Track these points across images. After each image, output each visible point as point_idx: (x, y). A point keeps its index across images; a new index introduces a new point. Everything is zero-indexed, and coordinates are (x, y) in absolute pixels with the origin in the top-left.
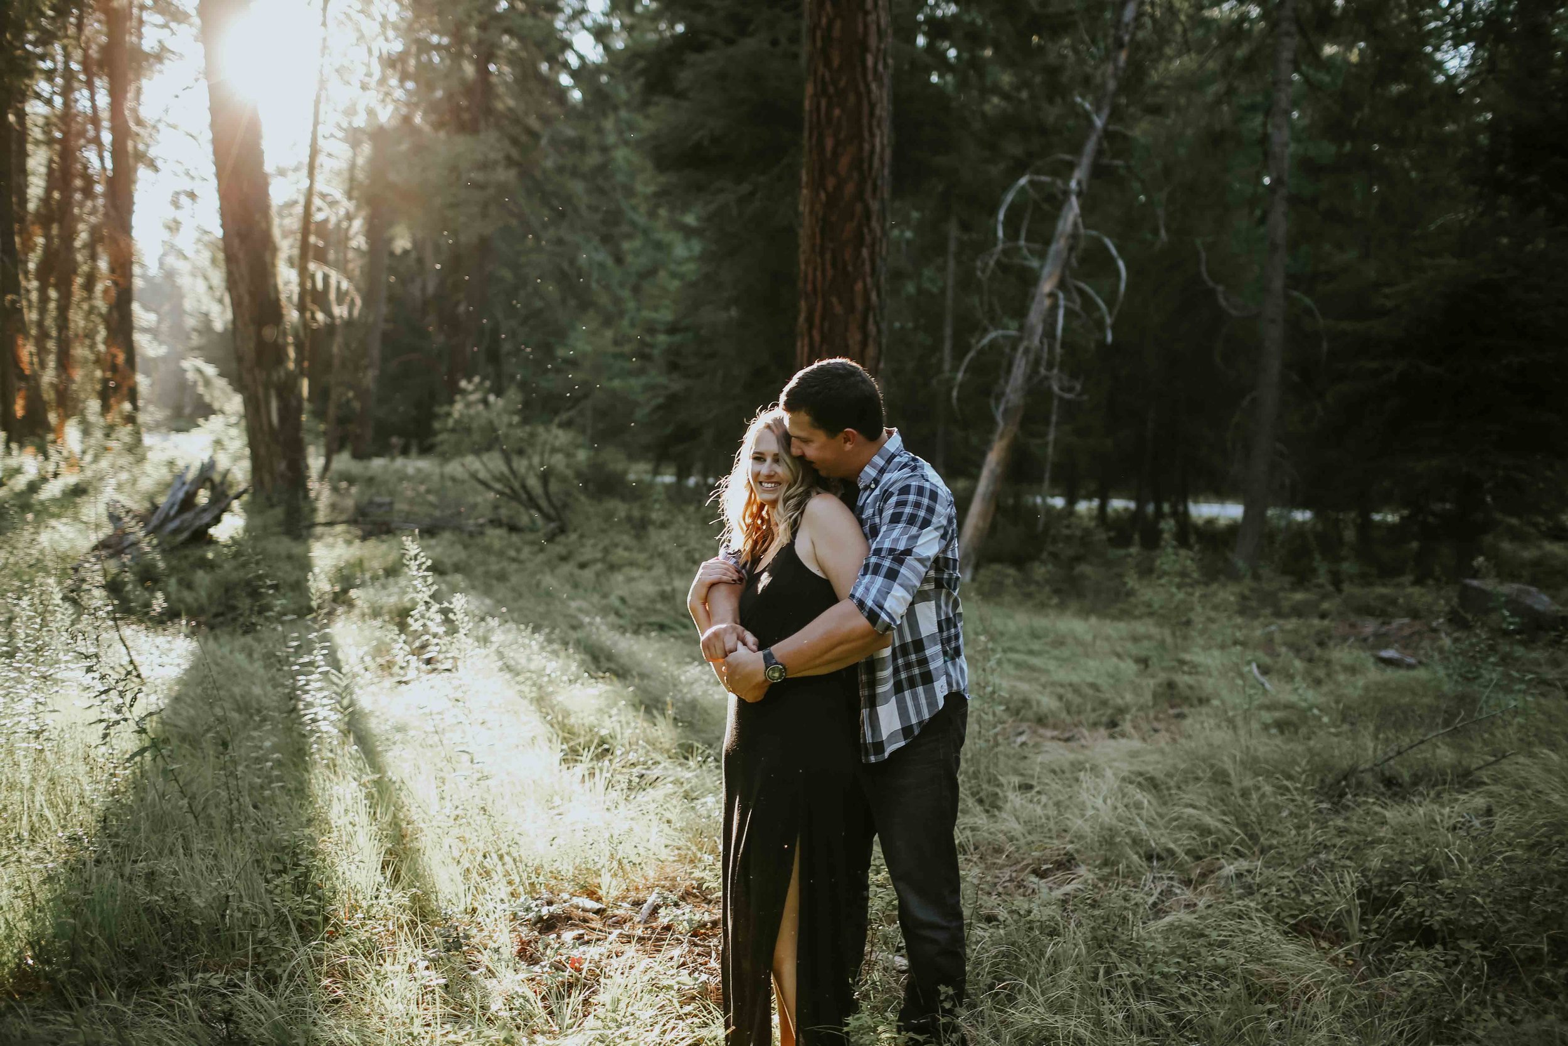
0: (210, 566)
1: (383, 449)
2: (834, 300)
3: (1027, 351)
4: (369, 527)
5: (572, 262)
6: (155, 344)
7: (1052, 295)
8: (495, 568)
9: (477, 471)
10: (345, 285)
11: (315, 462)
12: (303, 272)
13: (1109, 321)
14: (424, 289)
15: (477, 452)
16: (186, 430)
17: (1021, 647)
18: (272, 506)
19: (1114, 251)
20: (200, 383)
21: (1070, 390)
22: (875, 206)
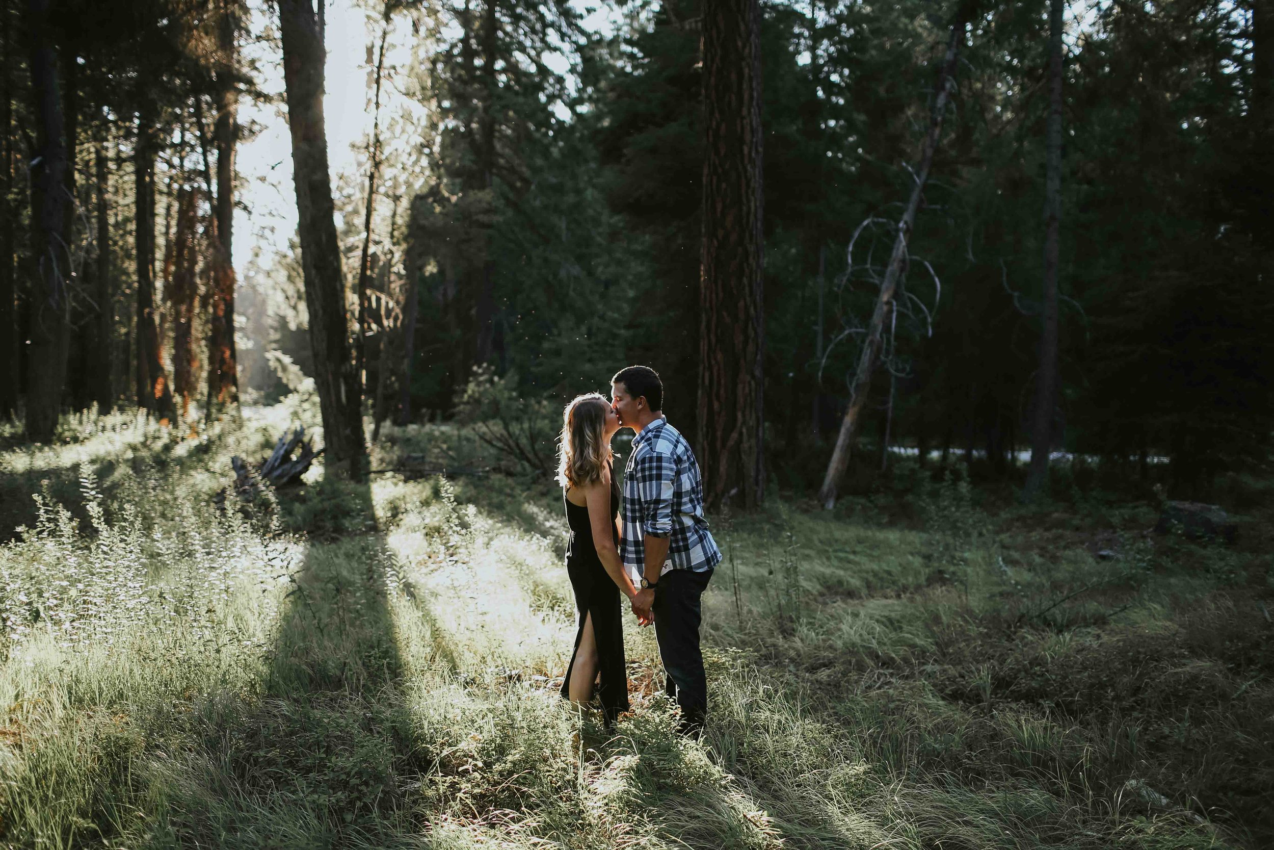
0: (303, 500)
1: (416, 418)
2: (725, 314)
3: (872, 342)
4: (408, 474)
5: (555, 275)
6: (245, 339)
7: (888, 303)
8: (495, 500)
9: (484, 433)
10: (391, 304)
11: (368, 426)
12: (363, 297)
13: (929, 320)
14: (445, 294)
15: (485, 419)
16: (271, 405)
17: (848, 549)
18: (340, 460)
19: (932, 272)
20: (279, 369)
21: (903, 370)
22: (752, 248)
